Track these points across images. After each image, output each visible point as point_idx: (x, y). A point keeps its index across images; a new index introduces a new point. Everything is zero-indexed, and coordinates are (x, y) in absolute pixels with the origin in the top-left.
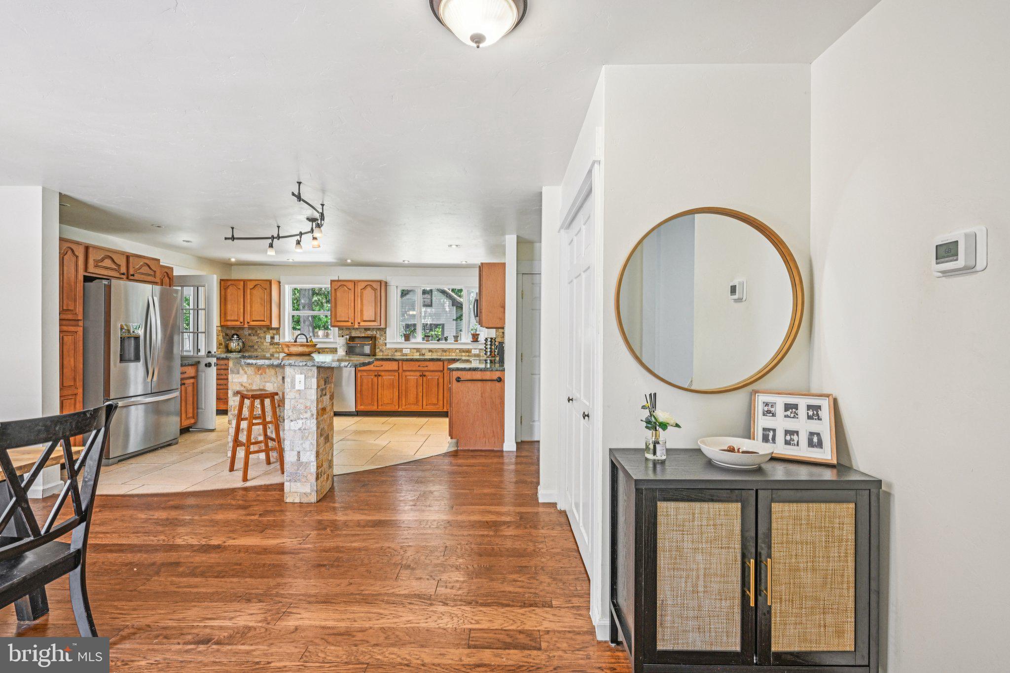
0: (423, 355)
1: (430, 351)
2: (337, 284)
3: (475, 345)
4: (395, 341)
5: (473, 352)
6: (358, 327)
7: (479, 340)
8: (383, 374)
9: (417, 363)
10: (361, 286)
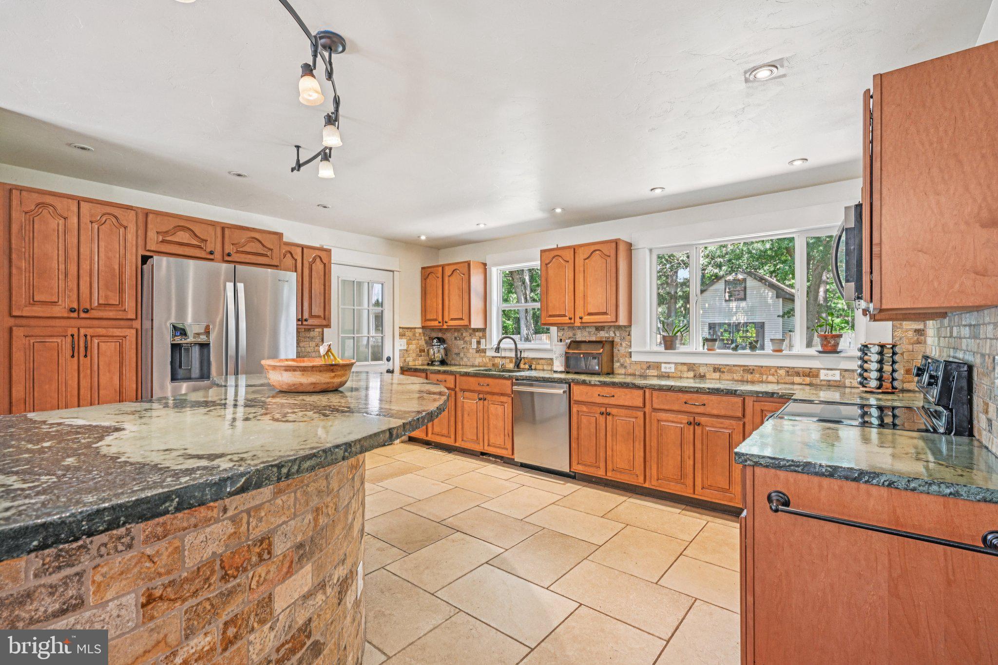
0: (702, 377)
1: (717, 369)
2: (550, 256)
3: (830, 360)
4: (648, 349)
5: (823, 375)
6: (579, 325)
7: (840, 348)
8: (614, 411)
9: (680, 395)
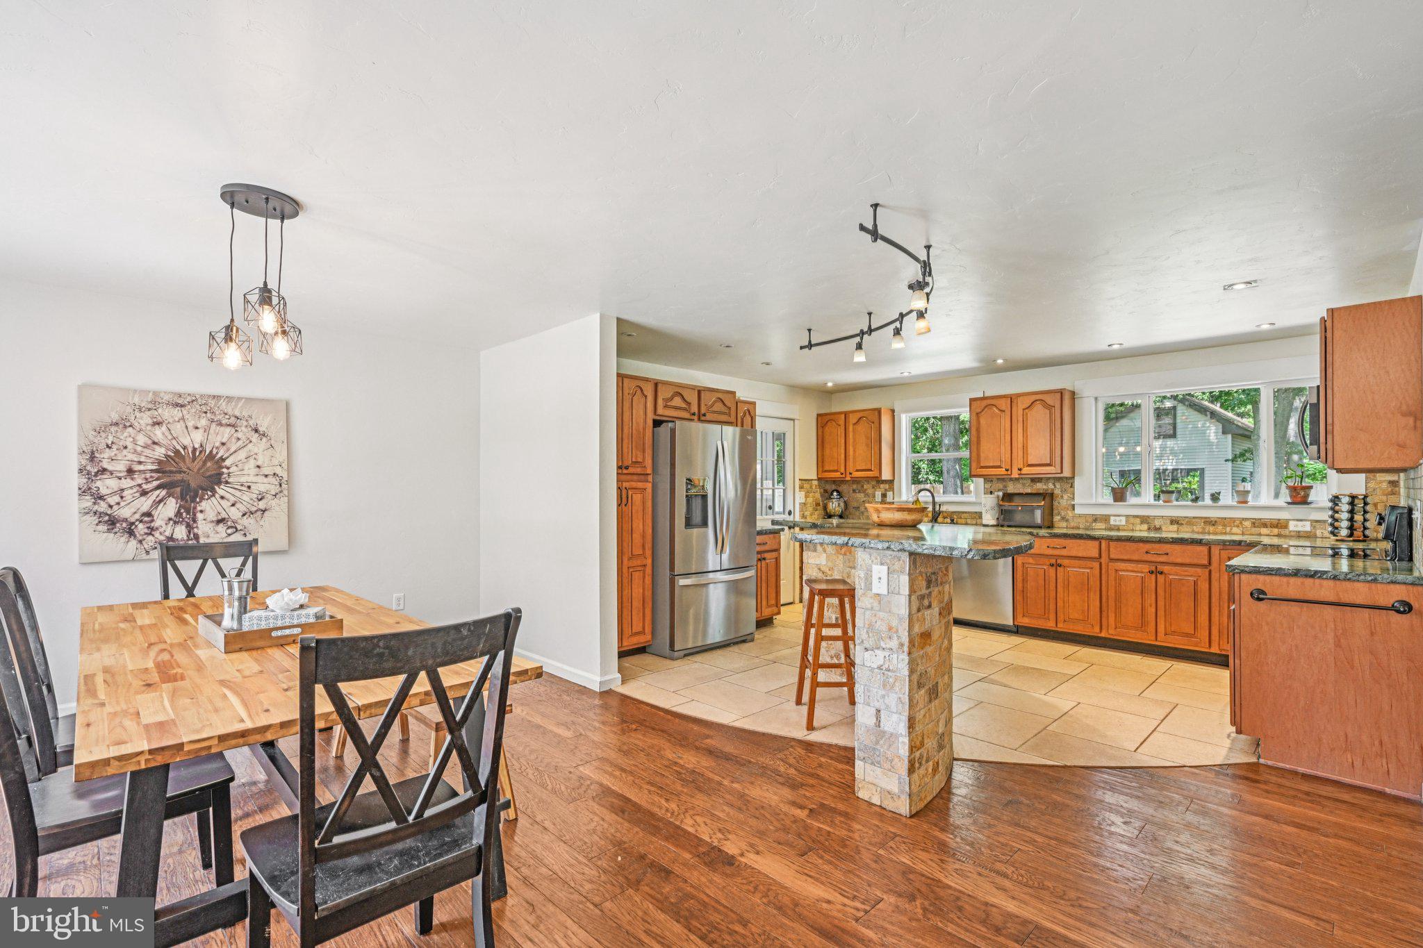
0: (1158, 529)
1: (1174, 521)
2: (981, 405)
3: (1299, 511)
4: (1093, 501)
5: (1293, 526)
6: (1017, 476)
7: (1310, 499)
8: (1065, 562)
9: (1141, 545)
10: (1022, 403)
